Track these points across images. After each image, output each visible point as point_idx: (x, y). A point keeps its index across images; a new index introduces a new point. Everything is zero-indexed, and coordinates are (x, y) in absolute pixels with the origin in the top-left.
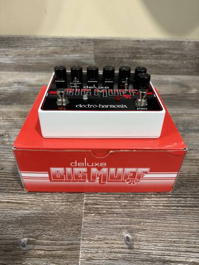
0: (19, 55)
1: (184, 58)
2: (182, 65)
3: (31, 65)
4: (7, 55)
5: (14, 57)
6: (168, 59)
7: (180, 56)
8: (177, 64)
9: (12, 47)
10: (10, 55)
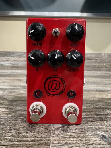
0: (14, 61)
1: (104, 62)
2: (103, 66)
3: (20, 66)
4: (8, 61)
5: (11, 62)
6: (95, 62)
7: (101, 61)
8: (101, 65)
9: (11, 56)
10: (10, 61)
